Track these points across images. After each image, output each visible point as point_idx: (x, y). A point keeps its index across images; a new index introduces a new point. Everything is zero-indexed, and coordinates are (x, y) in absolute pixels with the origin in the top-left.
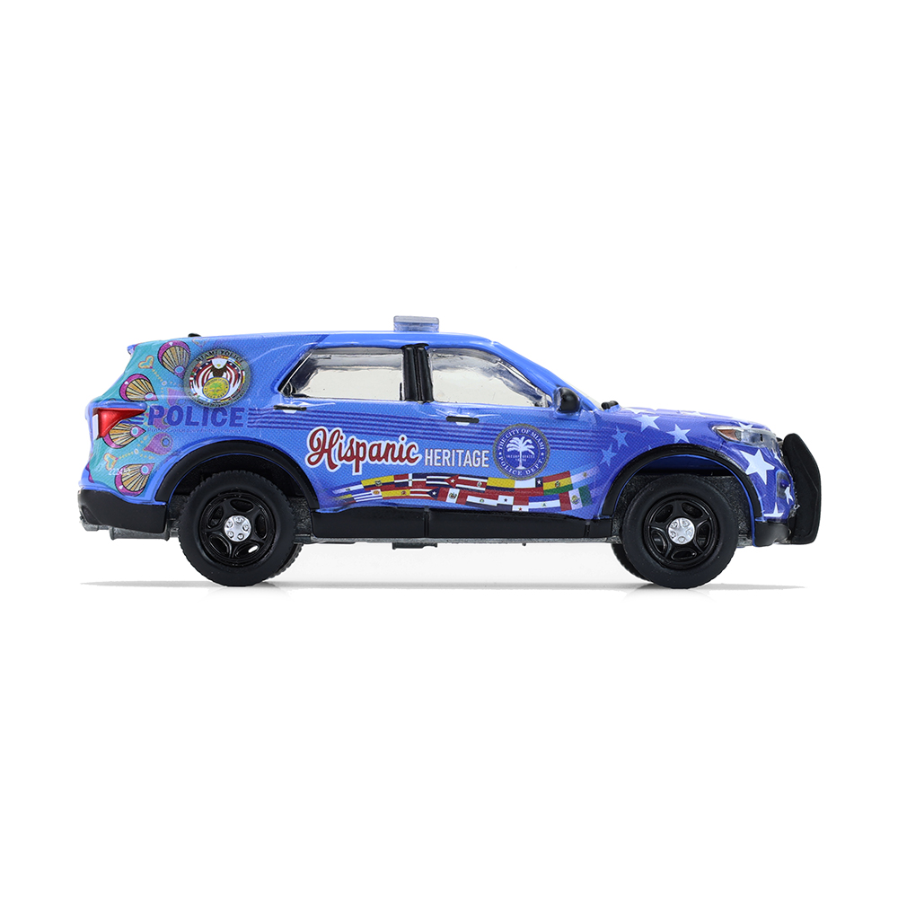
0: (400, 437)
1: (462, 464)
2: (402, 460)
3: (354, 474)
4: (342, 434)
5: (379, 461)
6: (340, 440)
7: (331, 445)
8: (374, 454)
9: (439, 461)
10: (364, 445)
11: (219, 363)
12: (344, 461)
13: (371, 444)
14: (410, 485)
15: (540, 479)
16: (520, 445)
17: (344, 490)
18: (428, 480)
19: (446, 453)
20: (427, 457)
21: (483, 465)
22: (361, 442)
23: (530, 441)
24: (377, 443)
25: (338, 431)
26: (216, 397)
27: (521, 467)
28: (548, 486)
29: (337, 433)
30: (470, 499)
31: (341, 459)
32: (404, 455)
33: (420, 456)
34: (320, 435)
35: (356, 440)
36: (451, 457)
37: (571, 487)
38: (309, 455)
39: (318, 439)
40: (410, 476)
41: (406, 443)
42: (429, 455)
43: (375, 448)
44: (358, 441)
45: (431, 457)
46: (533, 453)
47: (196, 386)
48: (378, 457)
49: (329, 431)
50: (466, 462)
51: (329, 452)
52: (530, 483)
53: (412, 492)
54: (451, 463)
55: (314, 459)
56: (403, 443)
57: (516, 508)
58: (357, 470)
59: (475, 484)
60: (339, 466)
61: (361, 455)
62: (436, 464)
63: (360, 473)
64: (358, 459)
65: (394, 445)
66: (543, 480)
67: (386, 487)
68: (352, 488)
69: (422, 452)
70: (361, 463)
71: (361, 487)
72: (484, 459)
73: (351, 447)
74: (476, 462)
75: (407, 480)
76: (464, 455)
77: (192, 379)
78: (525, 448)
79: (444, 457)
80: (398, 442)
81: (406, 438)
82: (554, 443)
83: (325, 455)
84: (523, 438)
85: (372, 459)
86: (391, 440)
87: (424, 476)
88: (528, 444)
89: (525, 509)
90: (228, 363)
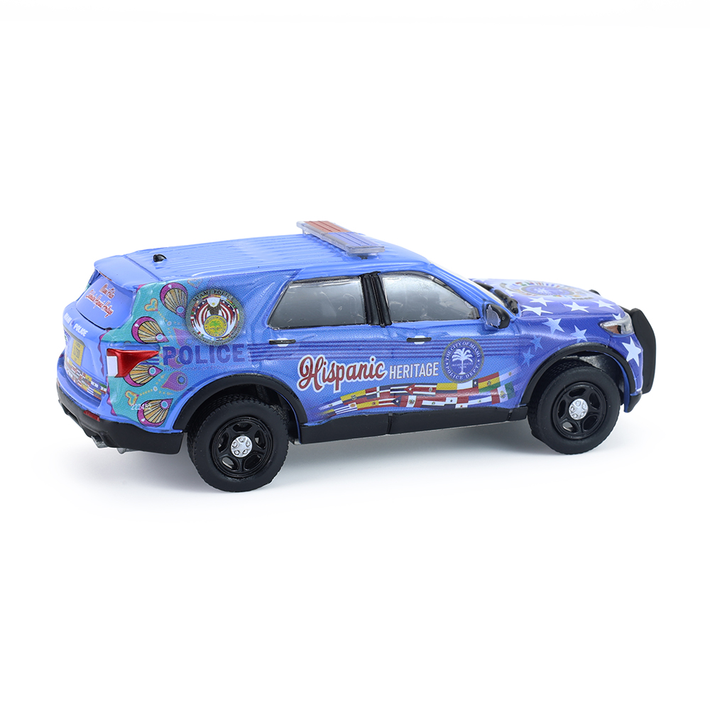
0: (371, 359)
1: (418, 375)
2: (372, 377)
3: (335, 392)
4: (325, 360)
5: (354, 379)
6: (324, 366)
7: (317, 371)
8: (350, 375)
9: (401, 375)
10: (342, 367)
11: (213, 301)
12: (327, 383)
13: (348, 366)
14: (378, 396)
15: (476, 380)
16: (462, 355)
17: (328, 406)
18: (392, 390)
19: (406, 367)
20: (391, 372)
21: (434, 374)
22: (340, 365)
23: (469, 351)
24: (353, 365)
25: (322, 358)
26: (218, 336)
27: (462, 373)
28: (481, 385)
29: (321, 361)
30: (425, 403)
31: (324, 381)
32: (374, 373)
33: (386, 372)
34: (307, 363)
35: (336, 364)
36: (410, 370)
37: (499, 385)
38: (300, 380)
39: (307, 367)
40: (378, 389)
41: (375, 363)
42: (393, 371)
43: (352, 369)
44: (338, 364)
45: (394, 372)
46: (471, 361)
47: (197, 325)
48: (354, 377)
49: (315, 358)
50: (421, 373)
51: (315, 376)
52: (469, 385)
53: (380, 403)
54: (410, 376)
55: (303, 383)
56: (373, 363)
57: (458, 406)
58: (337, 389)
59: (427, 390)
60: (323, 387)
61: (340, 376)
62: (398, 377)
63: (339, 391)
64: (338, 379)
65: (366, 365)
66: (478, 381)
67: (360, 400)
68: (334, 404)
69: (387, 369)
70: (340, 382)
71: (340, 402)
72: (435, 369)
73: (332, 371)
74: (429, 373)
75: (375, 392)
76: (419, 368)
77: (192, 318)
78: (466, 358)
79: (405, 371)
80: (369, 362)
81: (375, 358)
82: (487, 351)
83: (312, 379)
84: (464, 349)
85: (349, 378)
86: (364, 362)
87: (388, 387)
88: (468, 353)
89: (465, 405)
90: (221, 301)
